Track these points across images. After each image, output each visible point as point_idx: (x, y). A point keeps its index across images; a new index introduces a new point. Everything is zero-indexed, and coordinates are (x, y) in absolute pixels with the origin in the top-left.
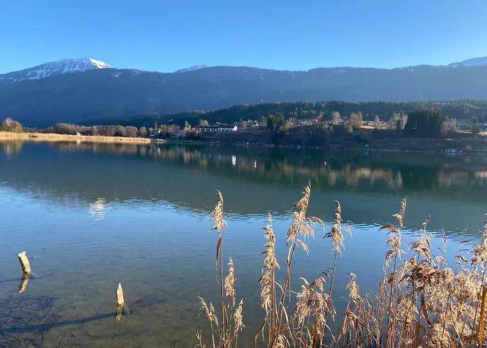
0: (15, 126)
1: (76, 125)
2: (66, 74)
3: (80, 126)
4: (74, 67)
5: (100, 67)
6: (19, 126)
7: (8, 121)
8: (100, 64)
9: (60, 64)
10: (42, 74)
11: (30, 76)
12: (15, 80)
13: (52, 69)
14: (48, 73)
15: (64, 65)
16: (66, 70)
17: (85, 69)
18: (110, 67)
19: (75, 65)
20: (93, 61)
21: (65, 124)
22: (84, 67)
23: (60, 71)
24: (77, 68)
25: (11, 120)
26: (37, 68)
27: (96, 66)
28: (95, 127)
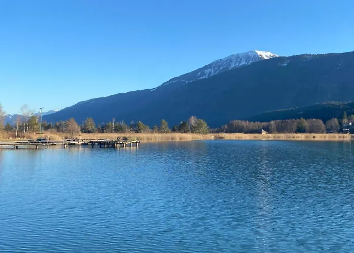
0: (199, 125)
1: (250, 121)
2: (233, 69)
3: (254, 122)
4: (240, 62)
5: (266, 58)
6: (205, 125)
7: (193, 121)
8: (266, 55)
9: (227, 60)
10: (210, 73)
11: (199, 77)
12: (187, 82)
13: (220, 66)
14: (216, 71)
15: (231, 61)
16: (233, 66)
17: (251, 62)
18: (277, 56)
19: (241, 59)
20: (259, 52)
21: (239, 121)
22: (250, 60)
23: (227, 68)
24: (243, 63)
25: (195, 119)
26: (206, 67)
27: (262, 57)
28: (272, 123)
